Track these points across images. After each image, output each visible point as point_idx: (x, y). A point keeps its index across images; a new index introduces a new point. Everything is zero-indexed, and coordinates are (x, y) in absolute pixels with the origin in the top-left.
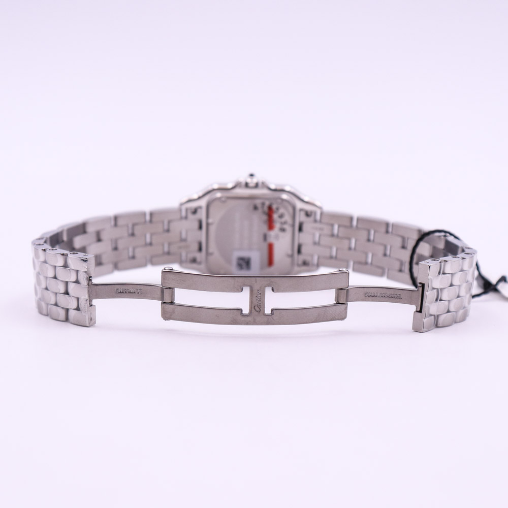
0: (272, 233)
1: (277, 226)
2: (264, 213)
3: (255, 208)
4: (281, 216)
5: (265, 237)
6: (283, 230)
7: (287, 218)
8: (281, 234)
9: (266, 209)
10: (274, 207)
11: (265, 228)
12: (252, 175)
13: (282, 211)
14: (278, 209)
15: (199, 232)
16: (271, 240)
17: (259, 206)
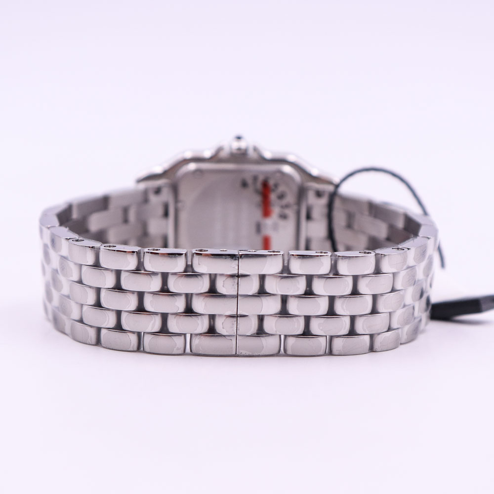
0: (269, 222)
1: (276, 210)
2: (257, 191)
3: (244, 184)
4: (281, 197)
5: (259, 228)
6: (284, 217)
7: (290, 199)
8: (282, 223)
9: (259, 186)
10: (271, 183)
11: (258, 213)
12: (239, 138)
13: (281, 189)
14: (276, 186)
15: (163, 222)
16: (268, 231)
17: (250, 181)
